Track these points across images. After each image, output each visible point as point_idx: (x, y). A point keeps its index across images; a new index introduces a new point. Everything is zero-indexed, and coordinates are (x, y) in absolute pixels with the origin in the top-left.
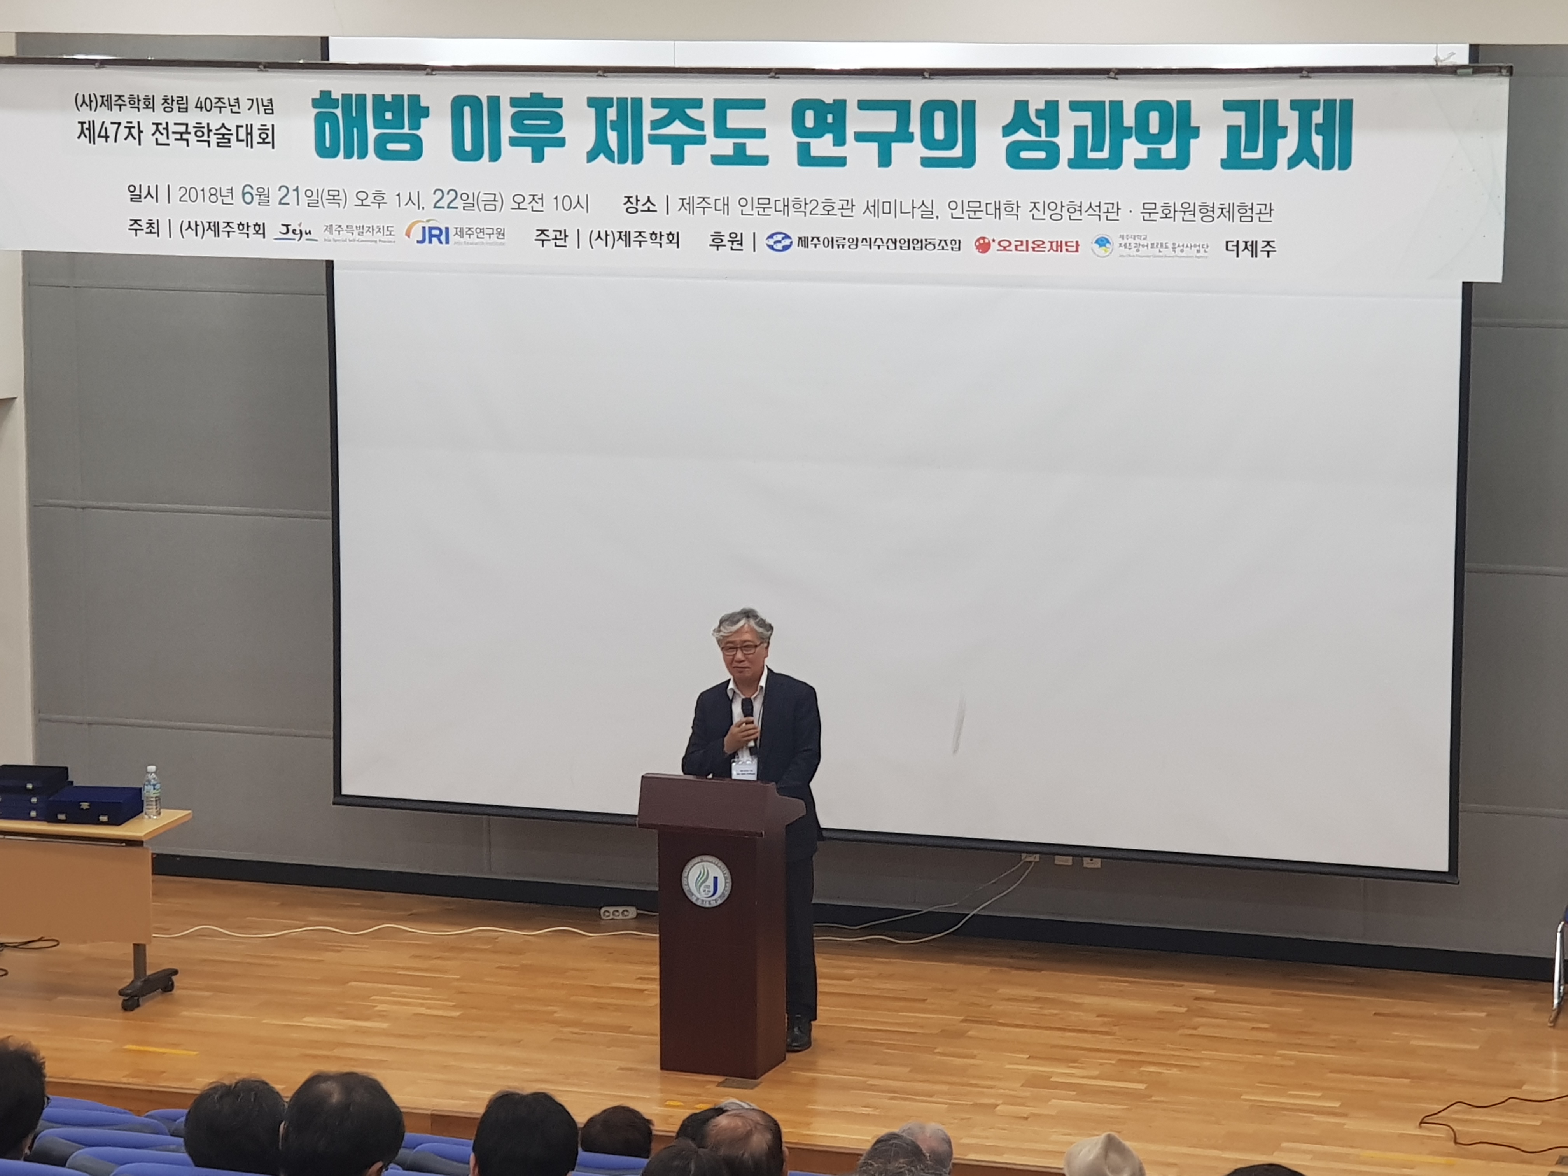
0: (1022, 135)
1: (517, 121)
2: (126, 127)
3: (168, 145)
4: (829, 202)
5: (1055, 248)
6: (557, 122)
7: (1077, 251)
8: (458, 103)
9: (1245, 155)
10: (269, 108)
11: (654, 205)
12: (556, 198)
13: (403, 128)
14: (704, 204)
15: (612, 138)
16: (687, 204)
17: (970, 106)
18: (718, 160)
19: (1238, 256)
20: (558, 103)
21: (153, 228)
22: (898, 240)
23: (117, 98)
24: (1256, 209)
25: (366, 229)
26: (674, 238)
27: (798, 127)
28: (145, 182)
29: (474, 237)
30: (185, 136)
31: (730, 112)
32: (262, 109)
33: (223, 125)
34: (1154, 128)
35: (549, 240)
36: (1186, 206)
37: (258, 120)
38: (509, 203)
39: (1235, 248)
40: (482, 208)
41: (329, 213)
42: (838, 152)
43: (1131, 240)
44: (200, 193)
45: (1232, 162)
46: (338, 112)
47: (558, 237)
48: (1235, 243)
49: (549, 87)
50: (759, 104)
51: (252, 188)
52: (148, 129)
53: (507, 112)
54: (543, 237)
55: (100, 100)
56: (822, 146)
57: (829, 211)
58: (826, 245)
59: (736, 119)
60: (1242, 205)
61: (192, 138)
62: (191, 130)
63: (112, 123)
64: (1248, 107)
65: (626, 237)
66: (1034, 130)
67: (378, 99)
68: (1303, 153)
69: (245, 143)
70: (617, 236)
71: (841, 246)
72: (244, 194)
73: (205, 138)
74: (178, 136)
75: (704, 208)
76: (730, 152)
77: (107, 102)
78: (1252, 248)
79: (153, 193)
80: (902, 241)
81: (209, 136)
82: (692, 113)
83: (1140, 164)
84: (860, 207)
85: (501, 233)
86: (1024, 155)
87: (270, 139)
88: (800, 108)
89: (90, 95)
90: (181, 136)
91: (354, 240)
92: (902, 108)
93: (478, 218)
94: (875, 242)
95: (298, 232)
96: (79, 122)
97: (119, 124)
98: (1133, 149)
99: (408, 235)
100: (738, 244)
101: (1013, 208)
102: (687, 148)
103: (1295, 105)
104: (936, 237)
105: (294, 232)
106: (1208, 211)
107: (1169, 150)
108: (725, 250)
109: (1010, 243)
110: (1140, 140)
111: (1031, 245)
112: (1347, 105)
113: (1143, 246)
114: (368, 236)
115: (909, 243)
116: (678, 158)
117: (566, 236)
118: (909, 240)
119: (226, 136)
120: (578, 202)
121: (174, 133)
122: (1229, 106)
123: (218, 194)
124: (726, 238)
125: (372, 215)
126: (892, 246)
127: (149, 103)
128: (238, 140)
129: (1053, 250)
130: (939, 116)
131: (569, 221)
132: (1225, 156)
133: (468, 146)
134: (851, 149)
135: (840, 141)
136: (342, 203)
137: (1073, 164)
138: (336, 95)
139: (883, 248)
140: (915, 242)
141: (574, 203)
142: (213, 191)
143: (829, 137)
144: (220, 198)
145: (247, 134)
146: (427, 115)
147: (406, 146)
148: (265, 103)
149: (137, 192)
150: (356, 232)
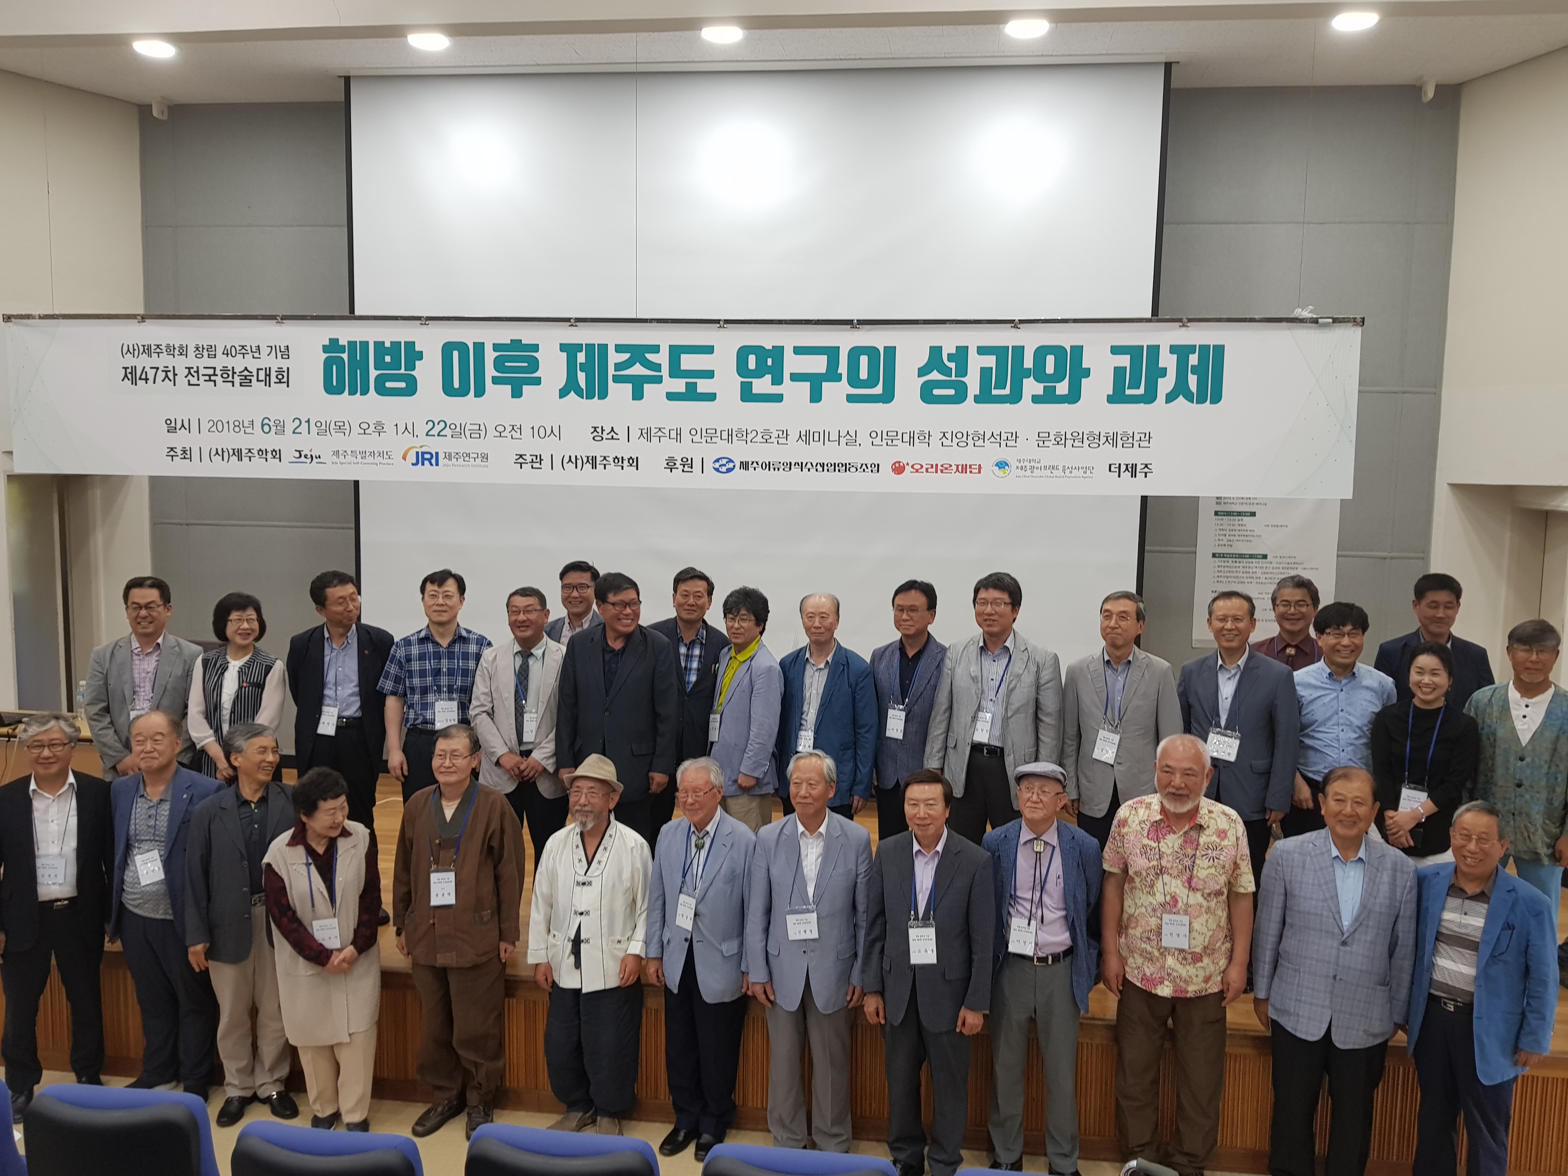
0: (935, 376)
1: (498, 364)
2: (163, 371)
3: (199, 385)
4: (767, 432)
6: (534, 365)
7: (980, 472)
8: (448, 349)
9: (1129, 392)
10: (286, 353)
11: (617, 434)
12: (532, 428)
13: (400, 369)
14: (660, 434)
15: (581, 377)
16: (646, 434)
17: (891, 351)
18: (671, 396)
19: (1119, 476)
20: (535, 348)
21: (187, 454)
22: (826, 464)
23: (156, 347)
24: (1137, 437)
25: (368, 454)
26: (634, 462)
27: (742, 368)
28: (179, 416)
29: (461, 461)
30: (213, 378)
31: (684, 357)
32: (279, 354)
33: (246, 369)
34: (1050, 369)
35: (527, 463)
36: (1075, 435)
37: (275, 363)
38: (492, 432)
39: (1117, 470)
40: (468, 436)
41: (336, 440)
42: (776, 390)
43: (1027, 463)
44: (226, 425)
45: (1117, 397)
46: (345, 356)
47: (534, 460)
48: (1117, 466)
49: (527, 335)
50: (708, 350)
51: (270, 420)
52: (182, 372)
53: (490, 356)
54: (521, 460)
55: (141, 349)
56: (762, 385)
57: (767, 440)
58: (764, 468)
59: (688, 362)
60: (1125, 433)
61: (219, 379)
62: (218, 372)
63: (152, 368)
64: (1134, 352)
65: (593, 461)
66: (947, 371)
67: (379, 345)
68: (1180, 390)
69: (263, 383)
70: (585, 460)
71: (777, 469)
72: (263, 426)
73: (230, 379)
74: (207, 378)
75: (660, 437)
76: (683, 389)
77: (147, 350)
78: (1133, 470)
79: (186, 426)
80: (829, 466)
81: (233, 378)
82: (649, 356)
83: (1036, 399)
84: (793, 436)
85: (485, 457)
86: (936, 392)
87: (285, 380)
88: (743, 353)
89: (133, 345)
90: (210, 378)
91: (358, 464)
92: (832, 353)
93: (465, 445)
94: (806, 466)
95: (309, 456)
96: (124, 368)
97: (157, 368)
98: (1031, 387)
99: (404, 458)
100: (688, 467)
101: (924, 437)
102: (646, 387)
103: (1173, 349)
104: (858, 461)
105: (306, 456)
106: (1095, 439)
107: (1062, 388)
108: (677, 472)
109: (922, 467)
110: (1038, 380)
111: (939, 467)
112: (1220, 350)
113: (1037, 468)
114: (370, 459)
115: (835, 467)
116: (638, 395)
117: (541, 460)
118: (835, 464)
119: (248, 378)
120: (552, 431)
121: (203, 375)
122: (1116, 350)
123: (241, 426)
124: (679, 462)
125: (372, 442)
126: (820, 469)
127: (183, 351)
128: (258, 380)
130: (864, 360)
131: (545, 447)
132: (1111, 393)
133: (456, 385)
134: (788, 387)
135: (777, 380)
136: (347, 432)
137: (978, 399)
138: (343, 342)
139: (813, 471)
140: (840, 466)
141: (548, 432)
142: (239, 424)
143: (768, 377)
144: (242, 429)
145: (266, 375)
146: (421, 359)
147: (403, 385)
148: (283, 349)
149: (173, 425)
150: (359, 457)
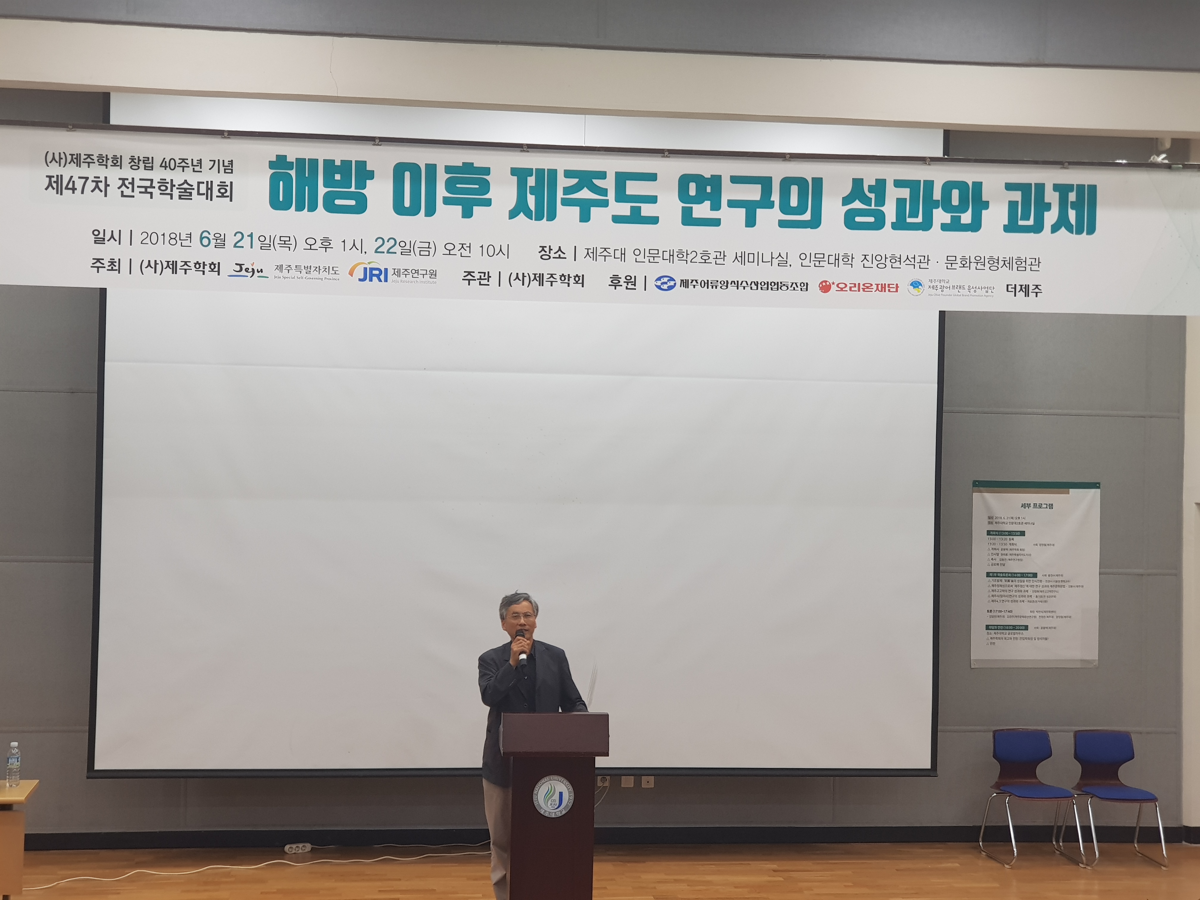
0: (857, 205)
1: (450, 185)
2: (93, 181)
3: (133, 197)
4: (705, 253)
5: (880, 289)
6: (485, 187)
7: (897, 291)
8: (399, 170)
9: (1021, 223)
10: (229, 168)
11: (564, 254)
12: (482, 247)
13: (351, 187)
14: (605, 253)
15: (531, 200)
16: (592, 253)
17: (818, 182)
18: (617, 219)
19: (1015, 296)
20: (487, 171)
21: (115, 266)
22: (759, 283)
23: (86, 157)
24: (1029, 262)
25: (313, 269)
26: (580, 280)
27: (683, 194)
28: (108, 226)
29: (409, 277)
30: (149, 190)
31: (628, 183)
32: (222, 169)
33: (186, 182)
34: (955, 202)
35: (475, 280)
36: (978, 258)
37: (217, 178)
38: (441, 250)
39: (1013, 290)
40: (417, 253)
41: (280, 255)
42: (714, 215)
43: (937, 283)
44: (161, 238)
45: (1011, 227)
47: (482, 277)
48: (1013, 286)
49: (479, 158)
50: (652, 177)
51: (209, 234)
52: (114, 183)
53: (442, 177)
54: (469, 277)
55: (69, 158)
56: (702, 210)
57: (705, 260)
58: (703, 286)
59: (633, 188)
60: (1019, 258)
61: (156, 192)
62: (156, 184)
63: (80, 178)
64: (1024, 188)
65: (540, 279)
66: (866, 200)
67: (329, 164)
68: (1062, 222)
69: (205, 196)
70: (532, 277)
71: (714, 287)
72: (201, 239)
73: (168, 191)
74: (143, 190)
75: (605, 256)
76: (628, 213)
77: (76, 159)
78: (1026, 290)
79: (116, 236)
80: (763, 284)
81: (172, 191)
82: (597, 182)
83: (945, 227)
84: (730, 257)
85: (433, 274)
86: (858, 219)
87: (228, 194)
88: (684, 181)
89: (60, 153)
90: (146, 190)
91: (302, 278)
92: (765, 183)
93: (413, 262)
94: (741, 284)
95: (250, 270)
96: (47, 176)
97: (87, 178)
98: (940, 216)
99: (351, 273)
100: (632, 285)
101: (848, 259)
102: (593, 209)
103: (1057, 187)
104: (789, 280)
105: (247, 270)
106: (994, 262)
107: (966, 218)
108: (621, 289)
109: (846, 285)
110: (946, 210)
111: (862, 287)
112: (1093, 189)
113: (947, 288)
114: (314, 274)
115: (768, 286)
116: (585, 217)
117: (489, 277)
118: (768, 282)
119: (188, 191)
120: (501, 250)
121: (138, 187)
122: (1010, 187)
123: (178, 238)
124: (623, 280)
125: (318, 257)
126: (754, 287)
127: (117, 161)
128: (199, 194)
129: (879, 291)
130: (794, 189)
131: (492, 265)
132: (1007, 223)
133: (407, 204)
134: (725, 213)
135: (716, 207)
136: (292, 247)
137: (895, 226)
138: (291, 158)
139: (748, 289)
140: (773, 284)
141: (497, 251)
142: (173, 236)
143: (707, 204)
144: (179, 242)
145: (208, 189)
146: (372, 178)
147: (352, 203)
148: (226, 164)
149: (101, 236)
150: (304, 271)
